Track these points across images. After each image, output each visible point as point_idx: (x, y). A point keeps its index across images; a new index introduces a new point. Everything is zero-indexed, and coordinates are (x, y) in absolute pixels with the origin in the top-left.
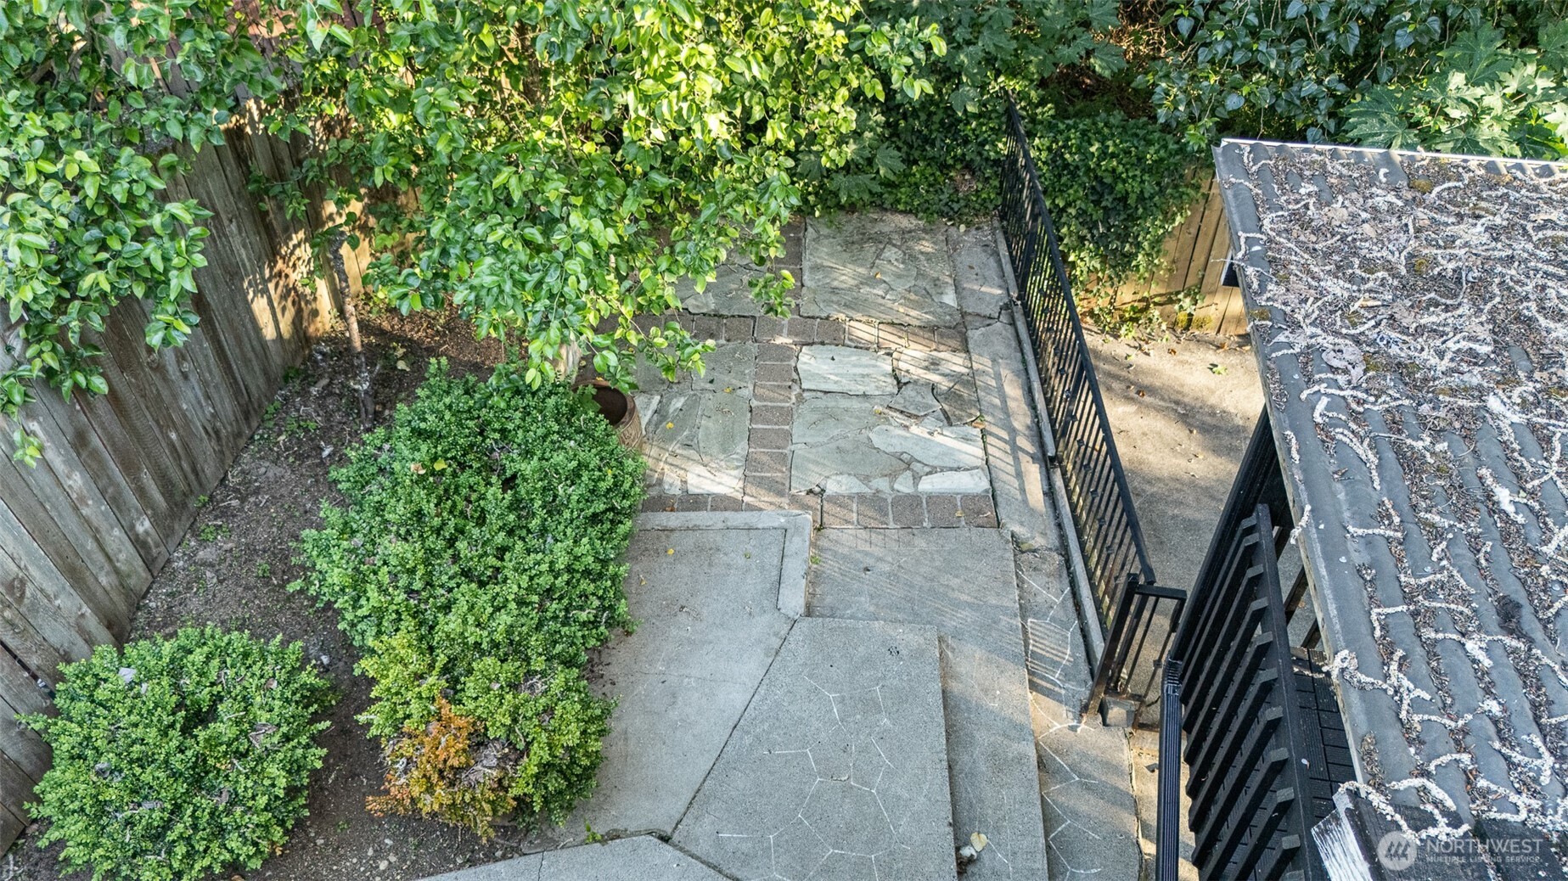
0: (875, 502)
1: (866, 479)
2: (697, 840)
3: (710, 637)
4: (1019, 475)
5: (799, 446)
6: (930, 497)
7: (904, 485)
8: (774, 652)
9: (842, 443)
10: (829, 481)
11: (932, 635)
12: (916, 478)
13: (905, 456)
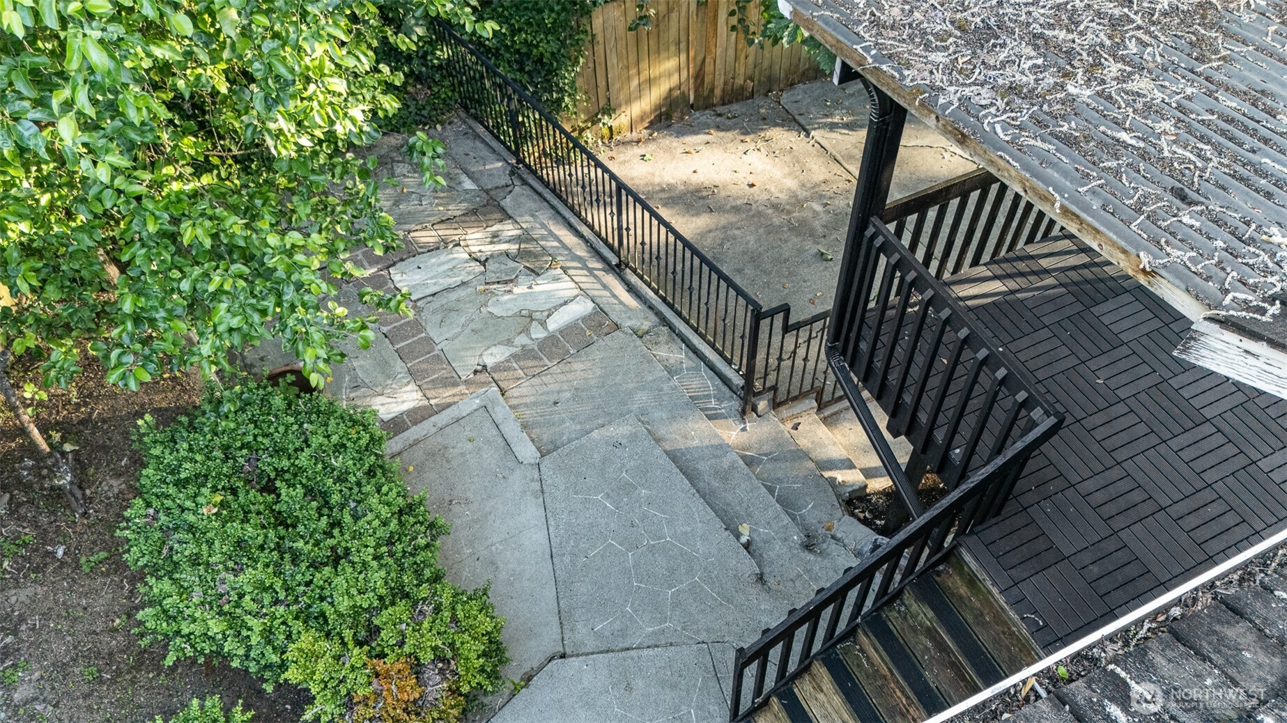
0: (525, 354)
1: (509, 342)
2: (583, 643)
3: (488, 509)
4: (605, 287)
5: (443, 344)
6: (561, 332)
7: (538, 333)
8: (539, 493)
9: (473, 326)
10: (484, 357)
11: (633, 420)
12: (543, 324)
13: (524, 312)
